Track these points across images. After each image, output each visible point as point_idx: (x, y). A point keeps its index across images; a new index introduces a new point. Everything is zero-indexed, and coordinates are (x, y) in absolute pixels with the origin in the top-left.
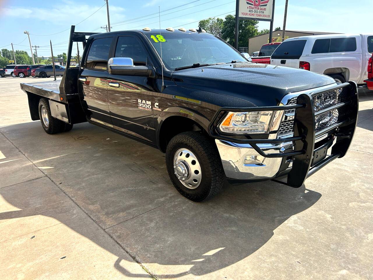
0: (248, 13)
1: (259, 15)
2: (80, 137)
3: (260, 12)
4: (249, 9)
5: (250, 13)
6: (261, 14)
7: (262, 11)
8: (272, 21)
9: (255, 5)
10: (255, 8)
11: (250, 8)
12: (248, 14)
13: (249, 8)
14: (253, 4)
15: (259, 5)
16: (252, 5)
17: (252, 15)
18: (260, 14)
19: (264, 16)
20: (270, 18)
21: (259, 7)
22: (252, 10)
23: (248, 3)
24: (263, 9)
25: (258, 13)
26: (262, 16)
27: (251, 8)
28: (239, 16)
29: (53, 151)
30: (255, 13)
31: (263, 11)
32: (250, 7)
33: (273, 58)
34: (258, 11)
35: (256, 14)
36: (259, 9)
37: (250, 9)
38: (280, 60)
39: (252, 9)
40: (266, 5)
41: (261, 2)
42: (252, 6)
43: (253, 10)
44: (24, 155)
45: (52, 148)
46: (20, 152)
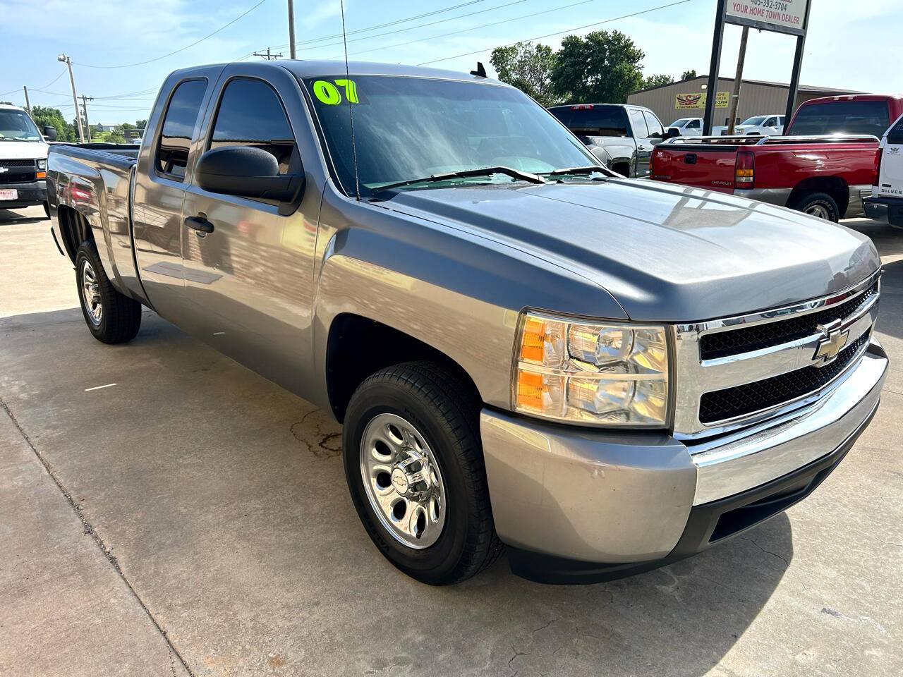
0: (750, 5)
1: (774, 16)
3: (778, 6)
5: (754, 6)
6: (780, 11)
7: (781, 2)
8: (803, 35)
12: (748, 10)
17: (760, 12)
18: (776, 11)
19: (786, 18)
20: (800, 26)
25: (773, 10)
26: (781, 17)
28: (727, 14)
30: (766, 8)
31: (785, 3)
35: (768, 11)
44: (113, 560)
45: (234, 513)
46: (88, 536)
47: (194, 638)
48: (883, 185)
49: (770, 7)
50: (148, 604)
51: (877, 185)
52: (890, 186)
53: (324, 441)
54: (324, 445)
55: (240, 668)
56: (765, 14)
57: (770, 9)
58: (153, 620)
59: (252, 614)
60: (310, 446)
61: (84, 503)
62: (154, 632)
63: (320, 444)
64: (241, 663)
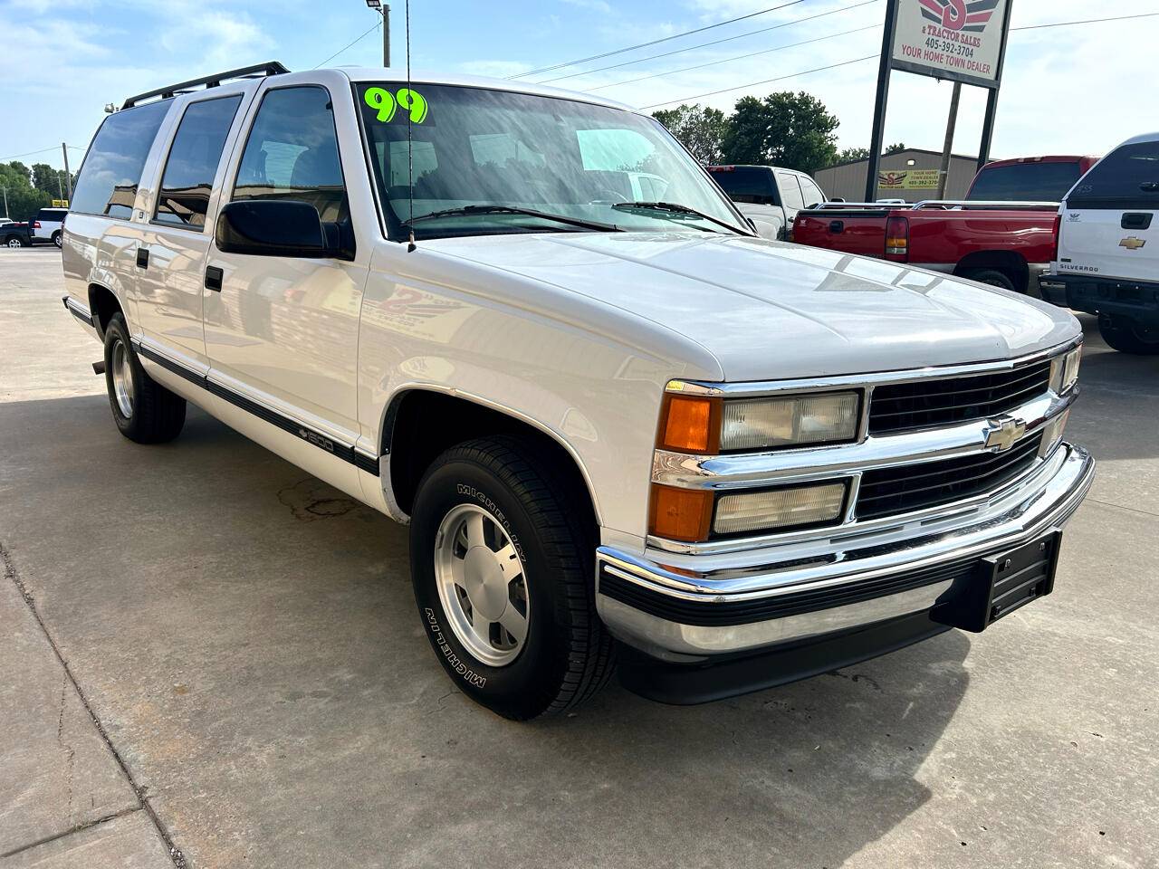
0: (924, 48)
1: (957, 62)
2: (318, 502)
3: (962, 49)
4: (926, 36)
5: (930, 50)
6: (964, 57)
7: (966, 46)
8: (996, 87)
9: (947, 23)
10: (945, 34)
11: (929, 34)
12: (922, 55)
13: (927, 31)
14: (942, 18)
15: (958, 25)
16: (939, 21)
17: (937, 57)
18: (960, 57)
19: (971, 65)
20: (991, 76)
21: (961, 33)
22: (935, 38)
23: (925, 14)
24: (972, 40)
25: (955, 55)
26: (966, 65)
27: (934, 31)
28: (894, 57)
29: (185, 585)
30: (945, 53)
31: (971, 48)
32: (930, 27)
33: (1071, 205)
34: (957, 44)
35: (948, 56)
36: (960, 38)
37: (931, 37)
38: (1117, 215)
39: (937, 38)
40: (981, 29)
41: (967, 15)
42: (938, 26)
43: (941, 40)
44: (30, 601)
45: (183, 565)
46: (9, 580)
47: (96, 668)
48: (1063, 260)
49: (952, 52)
50: (56, 637)
51: (1056, 260)
52: (1069, 261)
53: (313, 506)
54: (311, 509)
55: (138, 694)
56: (944, 60)
57: (951, 55)
58: (57, 652)
59: (169, 651)
60: (294, 510)
61: (14, 551)
62: (54, 660)
63: (307, 509)
64: (141, 690)
